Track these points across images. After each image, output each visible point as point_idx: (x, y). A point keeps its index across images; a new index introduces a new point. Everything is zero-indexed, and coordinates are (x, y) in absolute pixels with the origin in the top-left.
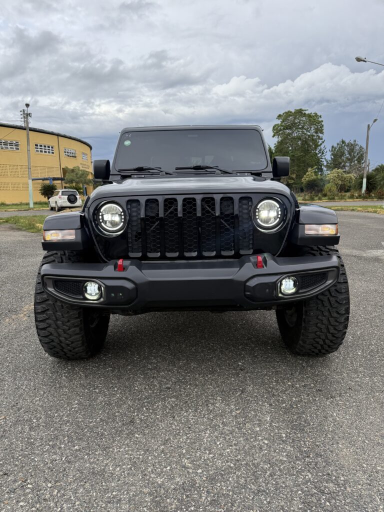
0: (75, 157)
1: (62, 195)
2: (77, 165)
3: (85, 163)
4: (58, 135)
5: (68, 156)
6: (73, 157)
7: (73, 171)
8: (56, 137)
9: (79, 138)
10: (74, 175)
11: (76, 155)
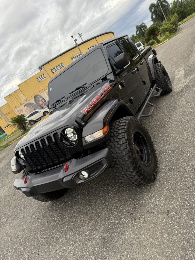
4: (95, 37)
8: (95, 39)
9: (104, 32)
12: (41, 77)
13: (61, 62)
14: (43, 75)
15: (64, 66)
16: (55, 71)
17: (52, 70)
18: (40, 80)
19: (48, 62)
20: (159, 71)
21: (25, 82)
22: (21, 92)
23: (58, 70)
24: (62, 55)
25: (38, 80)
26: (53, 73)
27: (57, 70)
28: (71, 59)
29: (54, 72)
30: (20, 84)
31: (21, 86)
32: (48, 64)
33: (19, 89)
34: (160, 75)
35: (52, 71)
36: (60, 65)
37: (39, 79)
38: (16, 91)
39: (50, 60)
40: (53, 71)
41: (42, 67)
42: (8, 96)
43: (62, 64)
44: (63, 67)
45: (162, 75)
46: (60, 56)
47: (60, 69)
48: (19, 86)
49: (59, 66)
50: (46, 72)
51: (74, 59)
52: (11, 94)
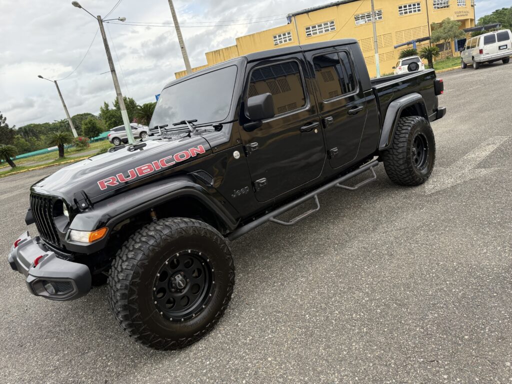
0: (448, 7)
1: (403, 65)
2: (446, 18)
3: (461, 10)
5: (438, 8)
6: (445, 7)
7: (441, 25)
10: (441, 30)
11: (449, 4)
12: (282, 37)
13: (331, 19)
14: (289, 33)
15: (334, 28)
16: (314, 34)
17: (309, 28)
18: (278, 41)
19: (307, 12)
20: (403, 135)
21: (252, 36)
22: (237, 53)
23: (320, 32)
24: (340, 6)
25: (275, 41)
26: (308, 35)
27: (318, 33)
28: (355, 18)
29: (310, 34)
30: (241, 37)
31: (241, 42)
32: (305, 14)
33: (237, 46)
34: (401, 145)
35: (308, 30)
36: (327, 24)
37: (278, 38)
38: (230, 47)
39: (312, 8)
40: (310, 31)
41: (293, 19)
42: (212, 52)
43: (333, 22)
44: (332, 29)
45: (406, 145)
46: (336, 6)
47: (324, 31)
48: (238, 39)
49: (325, 25)
50: (296, 30)
51: (360, 20)
52: (219, 50)
